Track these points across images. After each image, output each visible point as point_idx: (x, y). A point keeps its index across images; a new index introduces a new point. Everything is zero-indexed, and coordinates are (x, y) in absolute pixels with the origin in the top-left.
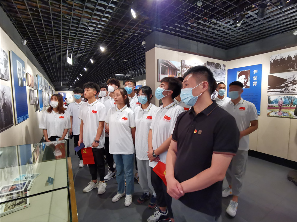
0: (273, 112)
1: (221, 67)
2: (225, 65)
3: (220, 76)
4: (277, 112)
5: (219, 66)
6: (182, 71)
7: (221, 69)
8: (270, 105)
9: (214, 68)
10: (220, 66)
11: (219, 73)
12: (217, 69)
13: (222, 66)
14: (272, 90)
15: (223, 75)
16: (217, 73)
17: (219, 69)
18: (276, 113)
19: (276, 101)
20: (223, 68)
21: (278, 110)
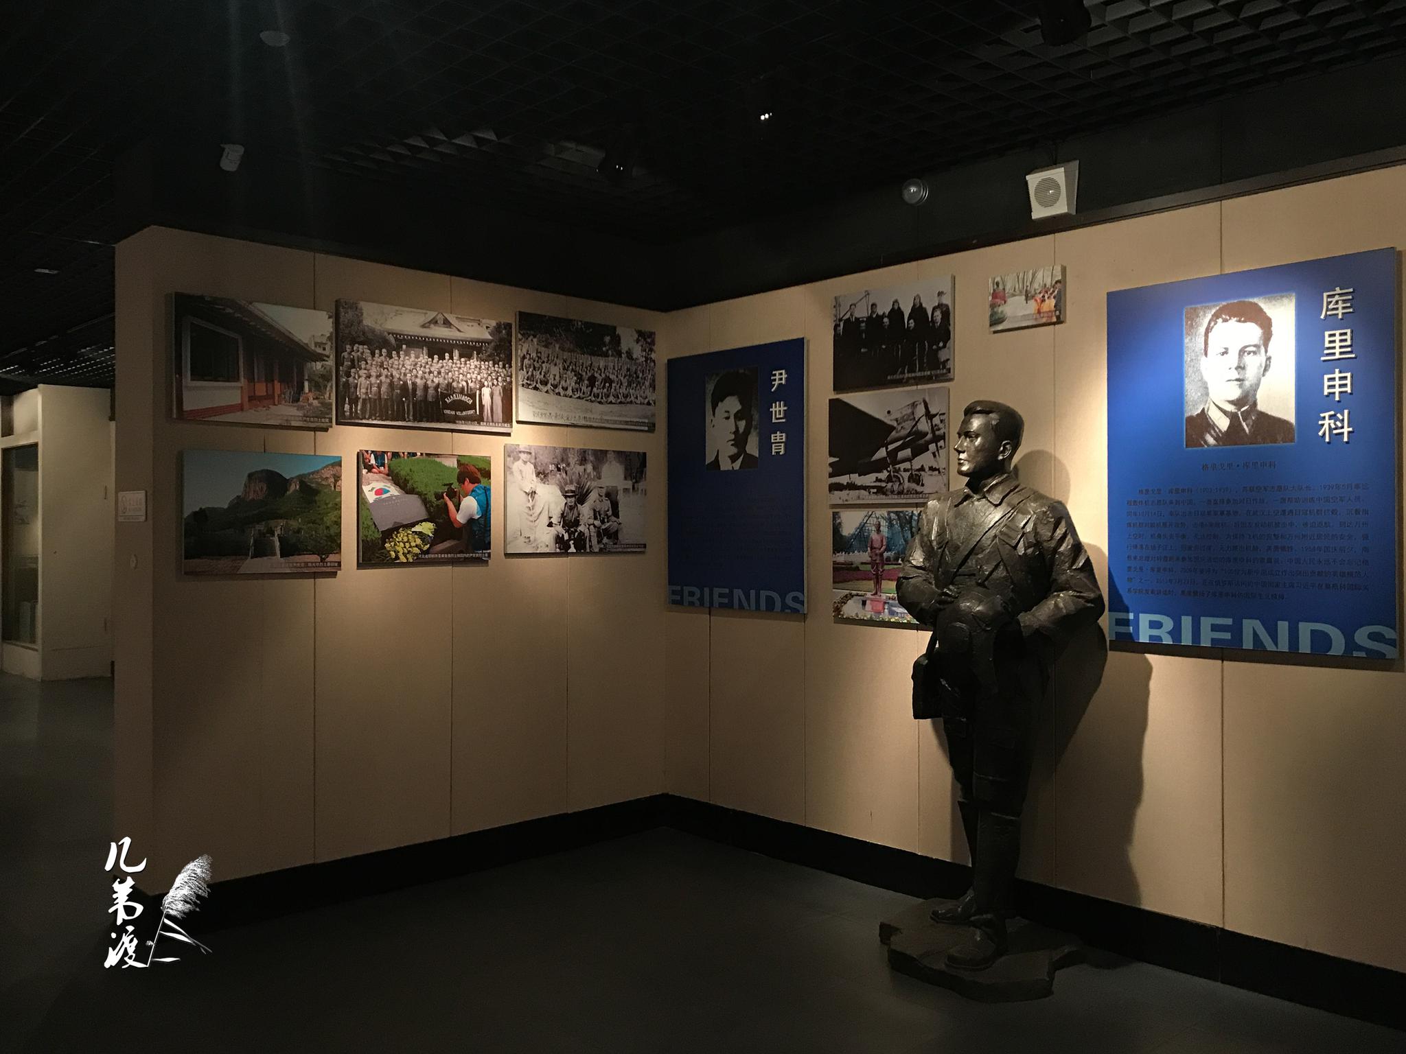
0: (852, 596)
1: (624, 347)
2: (652, 335)
3: (611, 398)
4: (869, 595)
5: (607, 339)
6: (339, 362)
7: (619, 354)
8: (842, 558)
9: (570, 351)
10: (616, 340)
11: (608, 380)
12: (593, 354)
13: (628, 341)
14: (844, 480)
15: (639, 393)
16: (592, 381)
17: (606, 355)
18: (864, 603)
19: (861, 537)
20: (638, 352)
21: (871, 584)
